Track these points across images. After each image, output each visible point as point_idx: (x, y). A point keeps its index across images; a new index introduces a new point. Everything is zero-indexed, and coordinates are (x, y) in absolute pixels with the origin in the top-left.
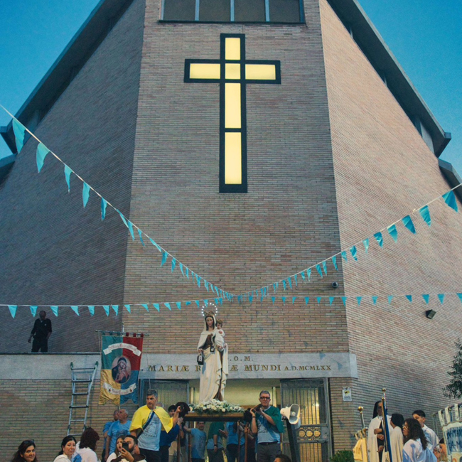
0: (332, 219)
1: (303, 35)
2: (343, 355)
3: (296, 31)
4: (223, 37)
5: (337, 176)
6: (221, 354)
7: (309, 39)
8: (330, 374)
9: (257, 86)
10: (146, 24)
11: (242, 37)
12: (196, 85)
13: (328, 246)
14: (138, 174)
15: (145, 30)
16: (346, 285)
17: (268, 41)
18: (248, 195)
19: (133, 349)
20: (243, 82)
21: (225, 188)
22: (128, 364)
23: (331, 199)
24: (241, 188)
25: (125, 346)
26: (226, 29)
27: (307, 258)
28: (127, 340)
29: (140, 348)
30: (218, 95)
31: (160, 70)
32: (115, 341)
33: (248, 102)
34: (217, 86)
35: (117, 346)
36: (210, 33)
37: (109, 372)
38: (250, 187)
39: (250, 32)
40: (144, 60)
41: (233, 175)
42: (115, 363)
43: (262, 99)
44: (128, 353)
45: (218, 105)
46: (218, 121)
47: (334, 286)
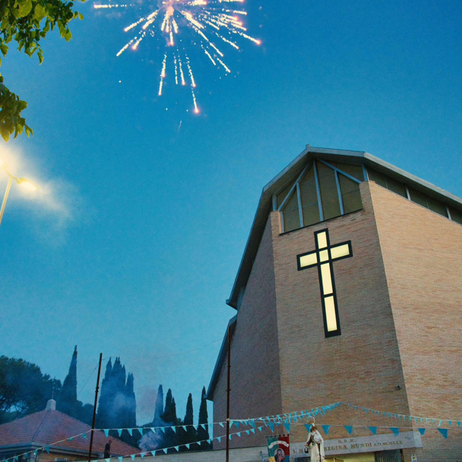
0: (393, 342)
1: (363, 217)
2: (409, 432)
3: (358, 216)
4: (316, 234)
5: (394, 311)
6: (319, 445)
7: (367, 219)
8: (402, 447)
9: (339, 261)
10: (273, 238)
11: (326, 230)
12: (304, 270)
13: (393, 361)
14: (281, 335)
15: (274, 243)
16: (407, 386)
17: (342, 228)
18: (341, 336)
19: (284, 443)
20: (331, 261)
21: (329, 334)
22: (283, 452)
23: (392, 329)
24: (337, 333)
25: (280, 442)
26: (317, 228)
27: (380, 371)
28: (280, 439)
29: (288, 442)
30: (317, 274)
31: (284, 266)
32: (274, 441)
33: (335, 274)
34: (316, 268)
35: (275, 443)
36: (308, 233)
37: (273, 458)
38: (342, 331)
39: (331, 225)
40: (275, 262)
41: (332, 326)
43: (343, 270)
44: (281, 446)
45: (318, 280)
46: (319, 291)
47: (399, 388)
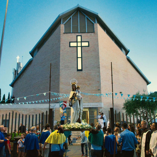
0: (99, 76)
2: (101, 103)
3: (93, 34)
4: (77, 36)
5: (100, 67)
7: (95, 36)
8: (98, 107)
9: (84, 47)
10: (61, 34)
11: (81, 36)
12: (72, 48)
13: (98, 82)
14: (61, 68)
15: (61, 35)
16: (101, 89)
17: (87, 37)
18: (82, 72)
19: (65, 103)
20: (81, 47)
21: (78, 70)
22: (64, 106)
23: (99, 72)
24: (81, 70)
25: (64, 103)
26: (78, 34)
27: (94, 84)
28: (64, 102)
29: (66, 103)
30: (76, 50)
31: (64, 45)
33: (82, 51)
34: (76, 48)
35: (62, 103)
36: (74, 35)
37: (61, 108)
38: (83, 70)
39: (83, 35)
40: (61, 42)
41: (80, 68)
42: (62, 106)
43: (85, 50)
44: (64, 104)
45: (76, 52)
46: (76, 55)
47: (99, 90)
